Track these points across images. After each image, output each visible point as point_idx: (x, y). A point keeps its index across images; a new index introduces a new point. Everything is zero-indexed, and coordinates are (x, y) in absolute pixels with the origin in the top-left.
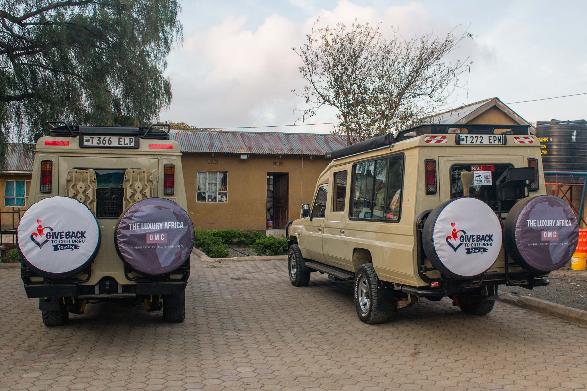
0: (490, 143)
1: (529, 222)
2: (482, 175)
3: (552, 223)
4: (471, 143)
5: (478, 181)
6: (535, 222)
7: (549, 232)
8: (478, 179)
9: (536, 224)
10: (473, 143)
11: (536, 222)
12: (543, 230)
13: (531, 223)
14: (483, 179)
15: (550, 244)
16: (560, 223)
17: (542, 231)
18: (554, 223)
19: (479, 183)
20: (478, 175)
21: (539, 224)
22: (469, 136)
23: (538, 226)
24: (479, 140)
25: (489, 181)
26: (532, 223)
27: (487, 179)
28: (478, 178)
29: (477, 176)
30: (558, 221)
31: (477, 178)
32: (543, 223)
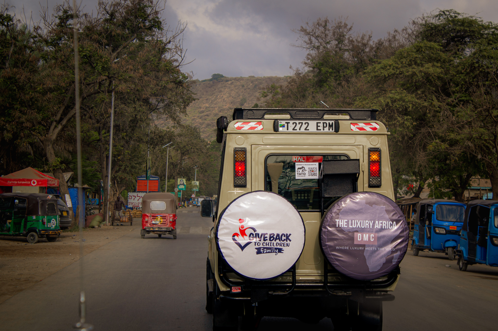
0: (317, 129)
1: (339, 222)
2: (307, 167)
3: (369, 224)
4: (294, 129)
5: (300, 174)
6: (346, 222)
7: (364, 235)
8: (301, 172)
9: (348, 224)
10: (296, 130)
11: (348, 222)
12: (357, 231)
13: (340, 224)
14: (307, 172)
15: (366, 249)
16: (380, 225)
17: (355, 233)
18: (371, 225)
19: (302, 176)
20: (300, 167)
21: (352, 225)
22: (291, 122)
23: (350, 226)
24: (304, 126)
25: (314, 175)
26: (342, 223)
27: (313, 171)
28: (301, 170)
29: (299, 169)
30: (377, 222)
31: (299, 170)
32: (357, 223)
